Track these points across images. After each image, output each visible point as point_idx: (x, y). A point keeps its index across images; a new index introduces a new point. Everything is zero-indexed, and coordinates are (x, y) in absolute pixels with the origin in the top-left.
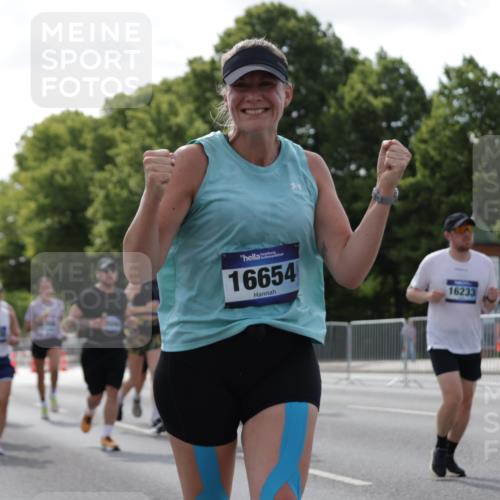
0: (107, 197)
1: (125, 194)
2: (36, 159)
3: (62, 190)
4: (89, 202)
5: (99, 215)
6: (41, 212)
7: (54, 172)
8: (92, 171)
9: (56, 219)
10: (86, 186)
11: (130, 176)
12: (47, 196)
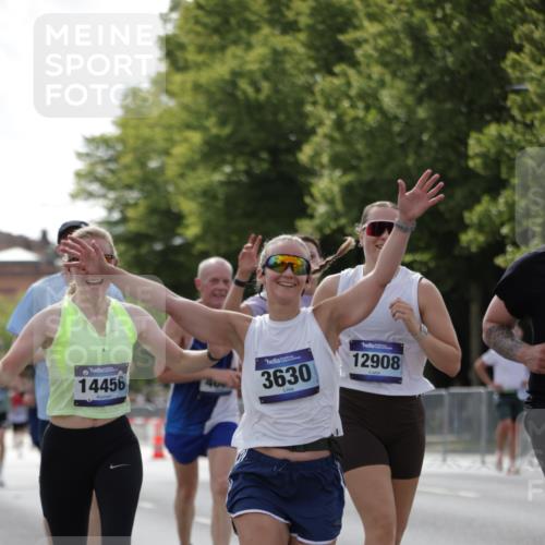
0: (339, 124)
1: (372, 118)
2: (201, 49)
3: (253, 108)
4: (306, 134)
5: (325, 159)
6: (213, 152)
7: (236, 74)
8: (312, 72)
9: (241, 166)
10: (300, 103)
11: (382, 84)
12: (223, 122)
